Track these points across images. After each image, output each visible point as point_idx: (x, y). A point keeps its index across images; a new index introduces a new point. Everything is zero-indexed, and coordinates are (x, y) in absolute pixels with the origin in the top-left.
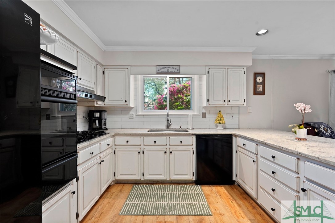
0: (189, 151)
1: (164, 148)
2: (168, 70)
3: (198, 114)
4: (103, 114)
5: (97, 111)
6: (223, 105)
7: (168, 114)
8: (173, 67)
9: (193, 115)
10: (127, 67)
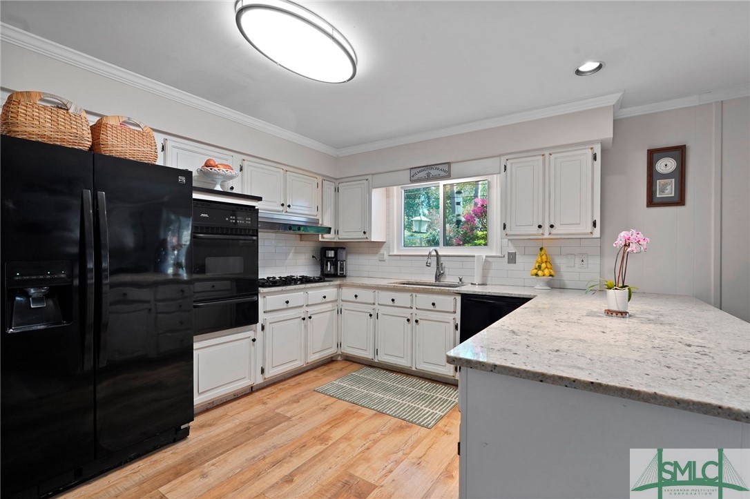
0: (448, 323)
1: (407, 313)
2: (428, 174)
3: (499, 254)
4: (340, 251)
5: (331, 249)
6: (537, 235)
7: (430, 253)
8: (437, 166)
9: (486, 257)
10: (366, 177)
